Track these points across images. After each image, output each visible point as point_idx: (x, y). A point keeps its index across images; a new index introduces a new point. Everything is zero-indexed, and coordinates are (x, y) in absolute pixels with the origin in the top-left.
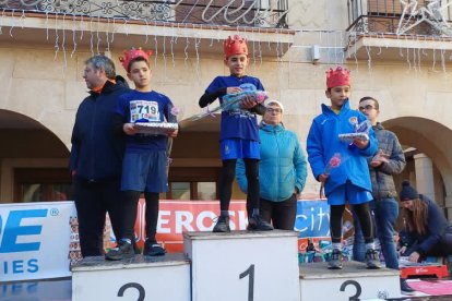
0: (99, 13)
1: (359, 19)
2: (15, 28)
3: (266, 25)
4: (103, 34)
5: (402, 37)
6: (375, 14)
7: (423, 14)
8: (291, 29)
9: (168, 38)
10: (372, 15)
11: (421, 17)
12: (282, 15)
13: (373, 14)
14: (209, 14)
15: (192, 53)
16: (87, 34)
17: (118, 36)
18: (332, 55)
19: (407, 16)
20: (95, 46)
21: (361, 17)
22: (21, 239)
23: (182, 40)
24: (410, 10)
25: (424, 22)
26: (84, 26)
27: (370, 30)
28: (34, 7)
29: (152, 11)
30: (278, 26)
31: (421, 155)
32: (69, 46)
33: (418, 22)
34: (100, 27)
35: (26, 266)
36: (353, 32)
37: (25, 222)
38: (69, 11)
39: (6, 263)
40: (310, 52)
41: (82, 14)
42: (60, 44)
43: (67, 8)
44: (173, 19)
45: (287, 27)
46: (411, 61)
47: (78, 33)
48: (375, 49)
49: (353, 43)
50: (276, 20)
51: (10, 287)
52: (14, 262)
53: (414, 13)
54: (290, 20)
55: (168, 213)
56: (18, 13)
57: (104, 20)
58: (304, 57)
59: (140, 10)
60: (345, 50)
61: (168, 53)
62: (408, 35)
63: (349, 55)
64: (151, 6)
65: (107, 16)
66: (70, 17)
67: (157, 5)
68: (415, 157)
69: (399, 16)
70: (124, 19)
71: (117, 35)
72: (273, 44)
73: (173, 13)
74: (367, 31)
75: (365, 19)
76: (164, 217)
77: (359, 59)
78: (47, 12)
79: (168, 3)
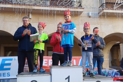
0: (28, 3)
1: (103, 4)
2: (5, 7)
3: (75, 6)
4: (29, 9)
5: (116, 10)
7: (122, 3)
8: (83, 7)
9: (47, 10)
10: (107, 3)
11: (121, 4)
12: (80, 3)
14: (59, 3)
15: (54, 14)
16: (24, 9)
17: (33, 9)
18: (95, 15)
19: (117, 3)
20: (27, 13)
22: (5, 67)
23: (51, 11)
24: (118, 1)
25: (122, 5)
26: (24, 7)
27: (106, 8)
28: (10, 2)
29: (43, 3)
30: (79, 7)
31: (122, 44)
32: (19, 12)
33: (120, 5)
34: (28, 7)
35: (6, 75)
36: (101, 8)
37: (6, 62)
38: (20, 3)
39: (1, 74)
40: (88, 14)
41: (23, 3)
42: (17, 12)
43: (19, 2)
44: (49, 5)
45: (82, 7)
46: (118, 16)
47: (22, 9)
48: (107, 13)
49: (101, 11)
50: (78, 5)
51: (2, 80)
52: (3, 74)
53: (119, 2)
54: (83, 4)
55: (47, 60)
56: (6, 3)
57: (29, 5)
58: (86, 15)
59: (40, 2)
60: (99, 13)
61: (47, 14)
62: (117, 9)
63: (100, 15)
64: (43, 1)
66: (20, 4)
68: (120, 44)
69: (115, 3)
70: (35, 5)
72: (77, 12)
73: (49, 3)
74: (105, 8)
75: (105, 4)
76: (45, 61)
77: (103, 16)
78: (13, 3)
79: (48, 0)
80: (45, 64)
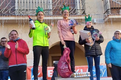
0: (31, 14)
1: (107, 10)
2: (8, 20)
3: (79, 14)
6: (113, 8)
8: (87, 15)
9: (51, 20)
12: (84, 11)
13: (112, 8)
18: (100, 21)
21: (108, 10)
26: (27, 18)
28: (13, 14)
29: (46, 13)
30: (83, 14)
32: (22, 24)
36: (106, 14)
38: (22, 14)
40: (93, 21)
41: (26, 15)
42: (20, 23)
43: (22, 13)
44: (52, 14)
45: (85, 14)
47: (25, 20)
48: (113, 19)
49: (106, 17)
50: (82, 12)
54: (86, 12)
60: (104, 20)
64: (45, 11)
65: (33, 15)
66: (23, 16)
69: (120, 8)
72: (81, 19)
73: (52, 13)
74: (111, 14)
75: (110, 10)
76: (51, 72)
77: (108, 22)
78: (16, 15)
79: (50, 10)
80: (51, 75)
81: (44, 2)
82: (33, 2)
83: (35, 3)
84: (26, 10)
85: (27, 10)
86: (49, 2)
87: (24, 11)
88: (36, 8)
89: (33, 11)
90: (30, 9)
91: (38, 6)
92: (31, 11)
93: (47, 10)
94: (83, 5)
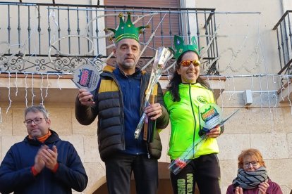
0: (33, 70)
1: (289, 62)
8: (222, 75)
12: (212, 62)
16: (22, 90)
18: (265, 99)
20: (30, 102)
26: (18, 83)
30: (209, 73)
34: (34, 83)
36: (285, 76)
38: (4, 69)
40: (243, 96)
41: (16, 71)
45: (218, 73)
47: (13, 90)
49: (286, 86)
50: (207, 68)
54: (221, 66)
57: (37, 76)
58: (236, 103)
59: (73, 65)
60: (278, 93)
63: (282, 97)
64: (83, 61)
65: (41, 72)
66: (5, 75)
67: (89, 60)
70: (57, 74)
71: (51, 90)
79: (100, 56)
81: (78, 31)
82: (39, 30)
83: (49, 30)
84: (17, 55)
85: (19, 55)
86: (97, 31)
87: (9, 60)
88: (51, 49)
89: (40, 58)
90: (32, 53)
91: (57, 41)
92: (33, 59)
93: (89, 57)
94: (210, 42)
